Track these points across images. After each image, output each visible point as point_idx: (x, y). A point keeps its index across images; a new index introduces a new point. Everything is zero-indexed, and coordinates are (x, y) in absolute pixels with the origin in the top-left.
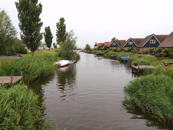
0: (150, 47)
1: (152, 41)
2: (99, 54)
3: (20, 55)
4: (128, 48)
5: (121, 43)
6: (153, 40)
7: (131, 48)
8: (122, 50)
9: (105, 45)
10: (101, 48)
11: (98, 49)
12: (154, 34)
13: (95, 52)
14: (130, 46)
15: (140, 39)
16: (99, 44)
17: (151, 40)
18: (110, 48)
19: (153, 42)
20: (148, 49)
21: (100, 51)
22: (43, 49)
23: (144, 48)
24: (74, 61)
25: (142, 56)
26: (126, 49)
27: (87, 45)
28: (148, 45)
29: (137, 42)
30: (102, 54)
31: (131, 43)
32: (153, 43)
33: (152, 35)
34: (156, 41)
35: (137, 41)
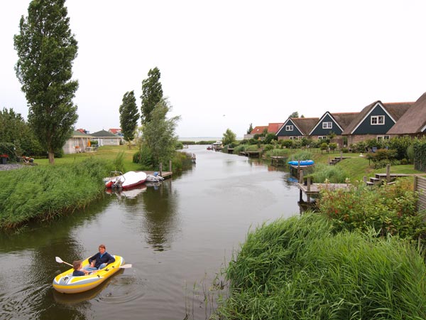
0: (371, 134)
1: (376, 119)
2: (250, 154)
3: (31, 161)
4: (322, 137)
5: (307, 124)
6: (377, 117)
7: (328, 138)
8: (304, 144)
9: (270, 132)
10: (260, 139)
11: (252, 142)
12: (379, 102)
13: (242, 149)
14: (326, 132)
15: (352, 114)
16: (257, 128)
17: (372, 117)
18: (279, 138)
19: (379, 121)
20: (364, 140)
21: (255, 146)
22: (118, 144)
23: (357, 137)
24: (165, 174)
25: (343, 159)
26: (316, 140)
27: (228, 132)
28: (366, 129)
29: (344, 122)
30: (258, 154)
31: (327, 126)
32: (378, 124)
33: (375, 103)
34: (387, 117)
35: (344, 119)
